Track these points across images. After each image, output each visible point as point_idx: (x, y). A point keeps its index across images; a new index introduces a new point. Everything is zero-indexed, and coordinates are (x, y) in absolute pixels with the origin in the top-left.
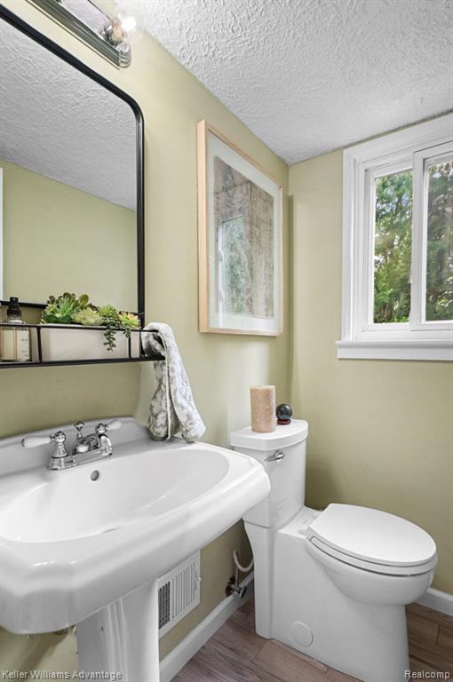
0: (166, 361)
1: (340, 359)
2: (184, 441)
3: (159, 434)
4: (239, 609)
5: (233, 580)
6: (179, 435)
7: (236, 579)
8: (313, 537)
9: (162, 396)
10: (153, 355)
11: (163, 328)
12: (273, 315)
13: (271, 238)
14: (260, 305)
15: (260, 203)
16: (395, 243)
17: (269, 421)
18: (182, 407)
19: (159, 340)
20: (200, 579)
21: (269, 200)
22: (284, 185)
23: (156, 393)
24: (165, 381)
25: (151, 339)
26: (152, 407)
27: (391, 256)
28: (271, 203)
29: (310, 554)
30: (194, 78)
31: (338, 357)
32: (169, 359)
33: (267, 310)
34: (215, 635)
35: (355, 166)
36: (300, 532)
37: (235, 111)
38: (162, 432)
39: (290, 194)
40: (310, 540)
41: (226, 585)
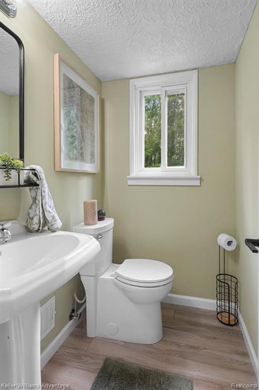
0: (40, 187)
1: (129, 185)
2: (50, 231)
3: (34, 228)
4: (76, 327)
5: (73, 311)
6: (46, 228)
7: (75, 309)
8: (118, 276)
9: (36, 207)
10: (31, 183)
11: (38, 168)
12: (94, 162)
13: (93, 120)
14: (88, 156)
15: (88, 101)
16: (153, 125)
17: (94, 219)
18: (50, 212)
19: (35, 175)
20: (55, 312)
21: (92, 100)
22: (100, 92)
23: (32, 205)
24: (39, 198)
25: (31, 174)
26: (29, 214)
27: (151, 131)
28: (93, 102)
29: (116, 286)
30: (52, 30)
31: (128, 184)
32: (42, 186)
33: (91, 159)
34: (63, 344)
35: (135, 89)
36: (111, 276)
37: (74, 50)
38: (36, 227)
39: (103, 97)
40: (116, 279)
41: (69, 314)
